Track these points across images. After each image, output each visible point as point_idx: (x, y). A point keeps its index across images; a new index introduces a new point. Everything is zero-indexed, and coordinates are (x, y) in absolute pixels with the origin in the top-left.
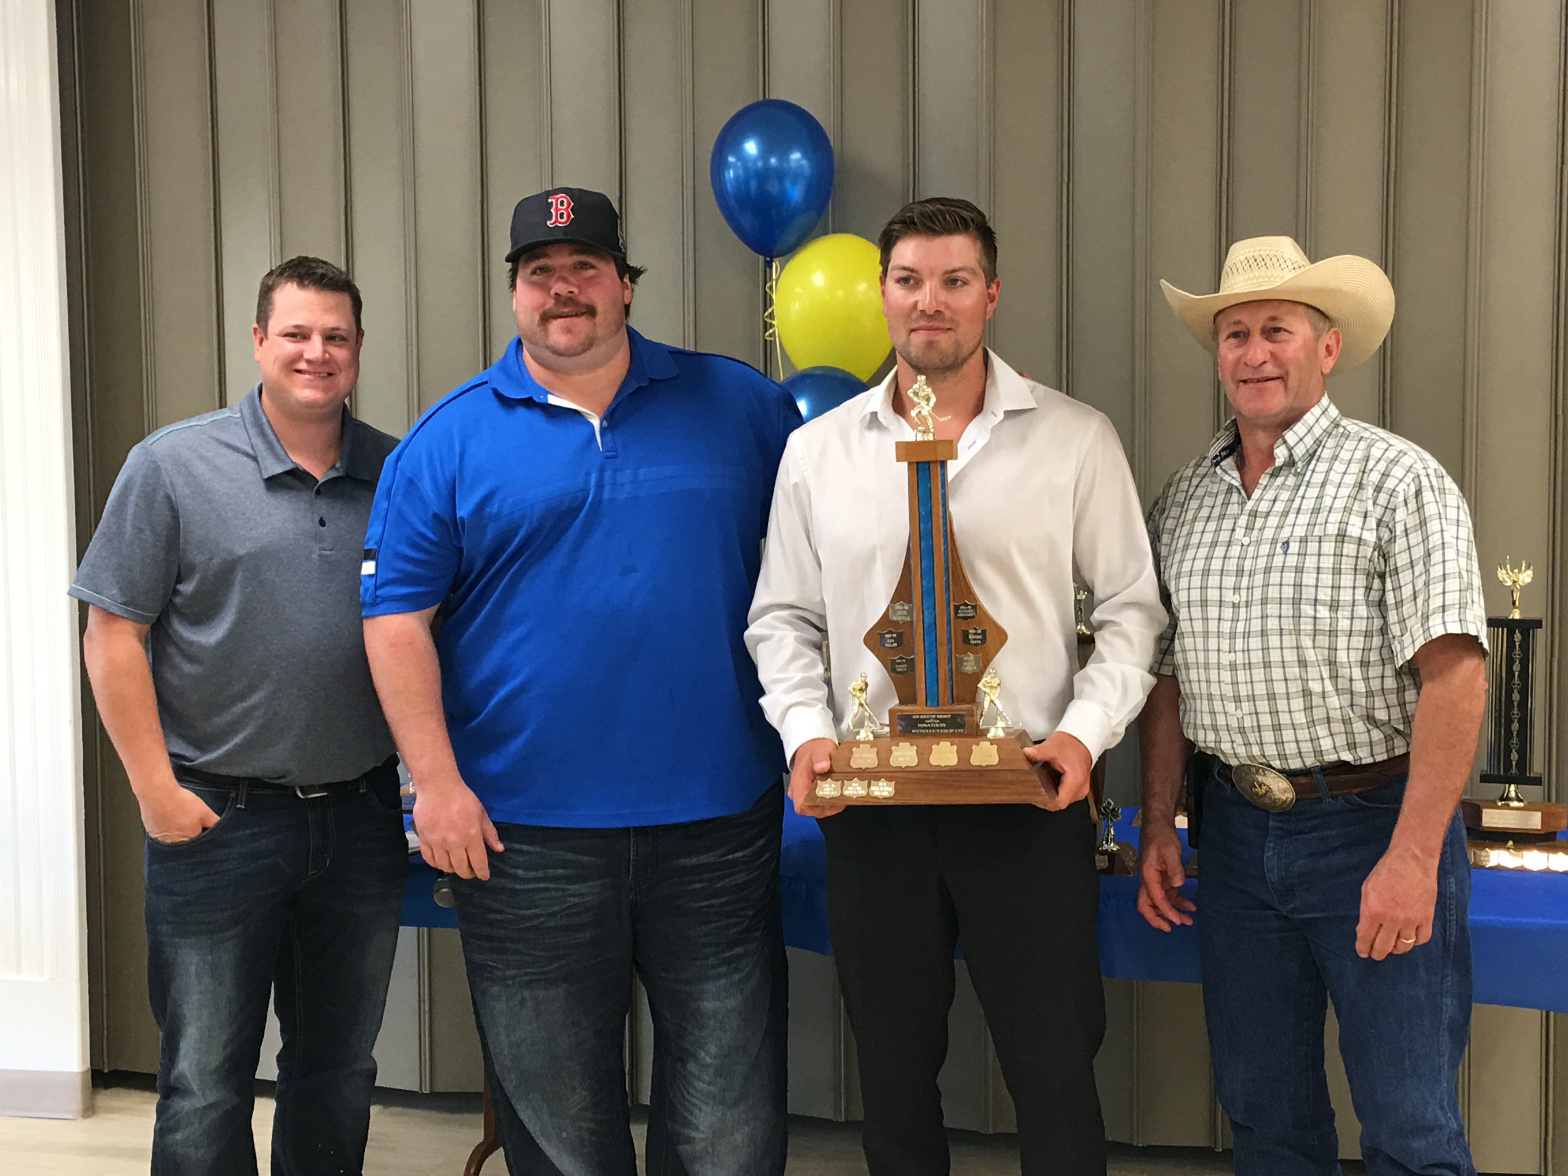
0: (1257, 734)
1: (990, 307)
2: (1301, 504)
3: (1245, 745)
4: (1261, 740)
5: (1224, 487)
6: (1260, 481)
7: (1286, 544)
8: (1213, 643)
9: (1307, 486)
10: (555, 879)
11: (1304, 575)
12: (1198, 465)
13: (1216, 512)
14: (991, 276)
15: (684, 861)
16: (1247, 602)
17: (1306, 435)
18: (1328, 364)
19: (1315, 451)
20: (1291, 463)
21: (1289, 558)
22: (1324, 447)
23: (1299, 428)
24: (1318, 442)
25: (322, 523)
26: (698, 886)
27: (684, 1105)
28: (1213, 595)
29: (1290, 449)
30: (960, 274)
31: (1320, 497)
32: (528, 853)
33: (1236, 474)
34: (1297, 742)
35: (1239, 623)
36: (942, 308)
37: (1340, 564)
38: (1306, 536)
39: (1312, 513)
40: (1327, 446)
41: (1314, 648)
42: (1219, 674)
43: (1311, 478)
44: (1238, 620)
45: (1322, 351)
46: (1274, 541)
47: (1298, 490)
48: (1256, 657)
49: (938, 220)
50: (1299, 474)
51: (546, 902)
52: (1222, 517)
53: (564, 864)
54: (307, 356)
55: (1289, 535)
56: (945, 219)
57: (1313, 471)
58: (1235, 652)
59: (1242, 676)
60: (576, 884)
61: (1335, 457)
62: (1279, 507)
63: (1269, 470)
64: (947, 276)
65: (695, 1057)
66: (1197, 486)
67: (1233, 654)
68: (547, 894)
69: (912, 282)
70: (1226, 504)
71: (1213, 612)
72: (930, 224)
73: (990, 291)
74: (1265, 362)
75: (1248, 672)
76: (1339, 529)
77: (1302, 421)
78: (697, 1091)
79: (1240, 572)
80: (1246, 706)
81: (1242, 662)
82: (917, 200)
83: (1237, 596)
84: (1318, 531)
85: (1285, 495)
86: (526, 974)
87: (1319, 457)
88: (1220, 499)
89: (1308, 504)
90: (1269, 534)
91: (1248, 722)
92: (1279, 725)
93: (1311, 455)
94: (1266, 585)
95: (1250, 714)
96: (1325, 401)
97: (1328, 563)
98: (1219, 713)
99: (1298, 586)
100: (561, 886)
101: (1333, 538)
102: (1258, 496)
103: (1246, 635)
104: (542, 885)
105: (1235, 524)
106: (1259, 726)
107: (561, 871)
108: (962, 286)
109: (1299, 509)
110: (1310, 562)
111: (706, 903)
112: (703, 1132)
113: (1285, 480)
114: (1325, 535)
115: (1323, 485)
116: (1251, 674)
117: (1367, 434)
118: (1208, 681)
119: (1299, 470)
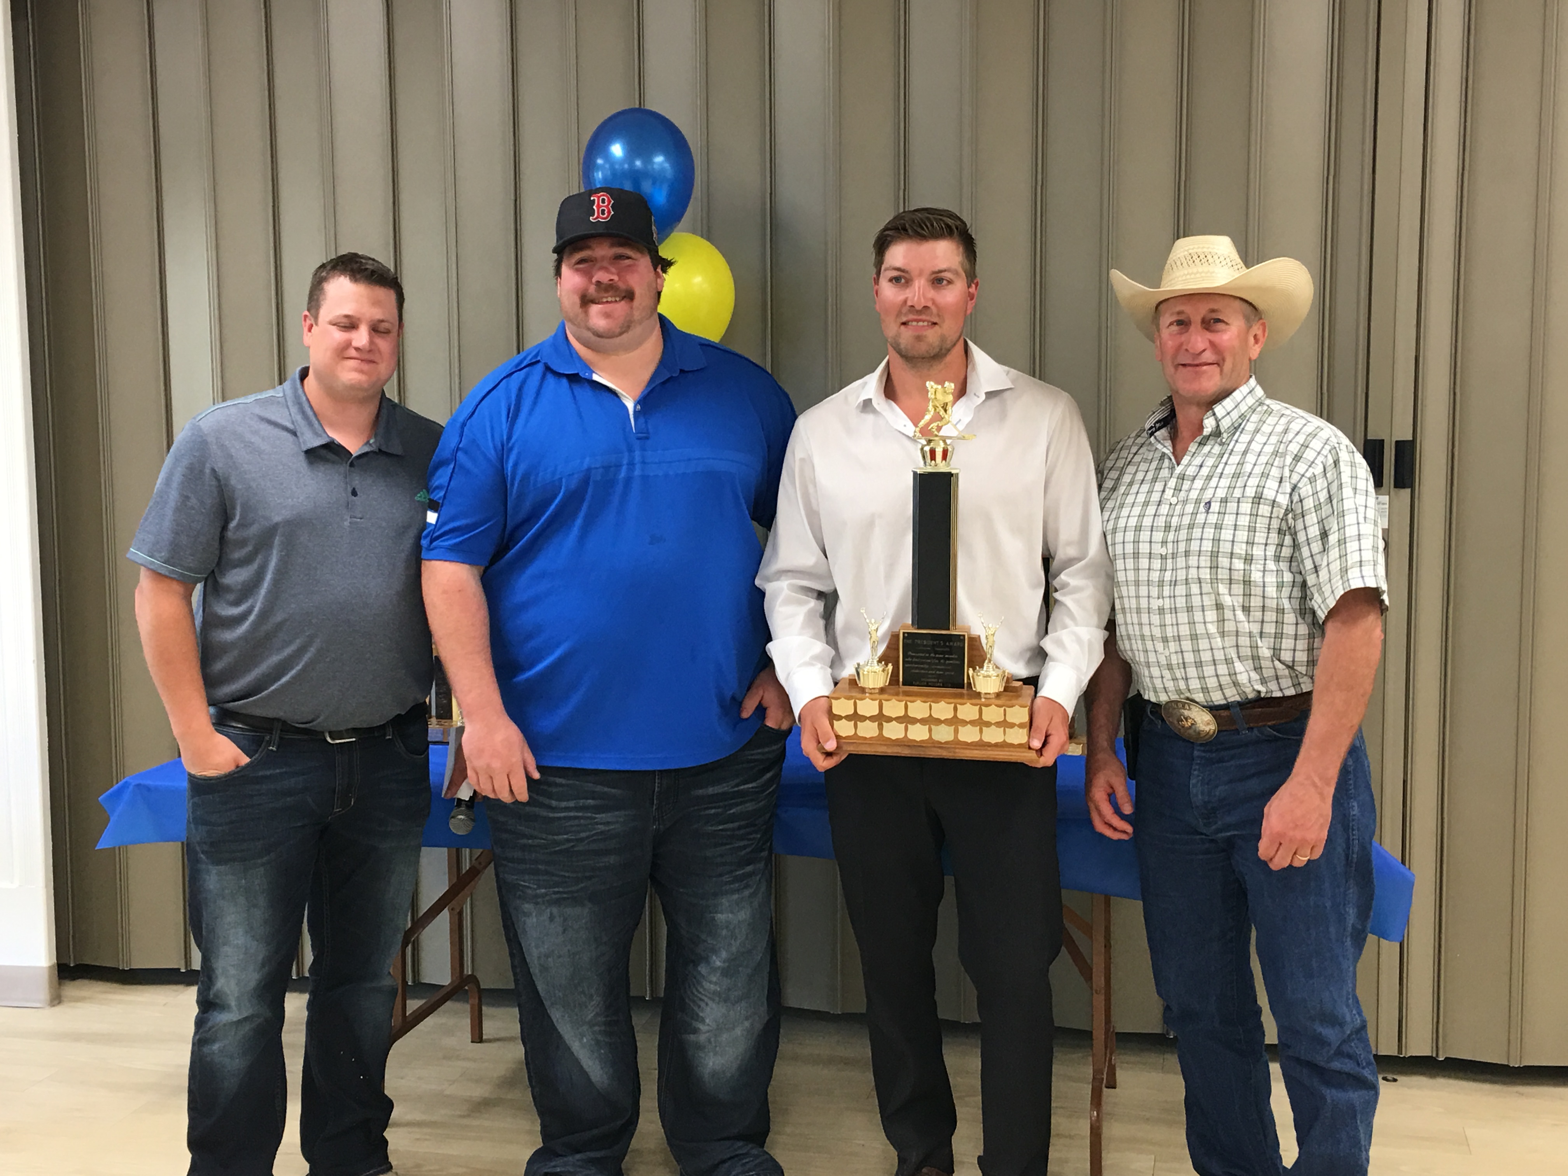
0: (1182, 670)
1: (971, 304)
2: (1223, 469)
3: (1173, 680)
4: (1186, 676)
5: (1158, 455)
6: (1189, 449)
7: (1208, 504)
8: (1143, 591)
9: (1230, 454)
10: (585, 809)
11: (1223, 531)
12: (1138, 436)
13: (1150, 475)
14: (971, 277)
15: (701, 792)
16: (1173, 554)
17: (1233, 409)
18: (1255, 351)
19: (1240, 425)
20: (1217, 433)
21: (1210, 516)
22: (1248, 420)
23: (1228, 403)
24: (1242, 416)
27: (694, 1002)
28: (1144, 548)
29: (1217, 421)
30: (943, 275)
31: (1241, 464)
32: (562, 785)
33: (1168, 443)
34: (1217, 676)
35: (1167, 572)
36: (929, 304)
37: (1256, 523)
38: (1226, 498)
39: (1233, 477)
40: (1250, 420)
41: (1230, 595)
42: (1149, 617)
43: (1234, 447)
44: (1165, 570)
45: (1252, 340)
46: (1198, 501)
47: (1222, 457)
48: (1181, 602)
49: (927, 226)
50: (1224, 444)
51: (576, 829)
52: (1155, 480)
53: (593, 795)
54: (355, 344)
55: (1211, 496)
56: (932, 225)
57: (1237, 441)
58: (1163, 598)
59: (1169, 619)
61: (1257, 431)
62: (1205, 471)
63: (1199, 439)
64: (934, 276)
65: (707, 960)
66: (1135, 454)
67: (1161, 600)
68: (576, 822)
69: (903, 281)
70: (1159, 469)
71: (1144, 563)
72: (919, 230)
73: (970, 290)
74: (1204, 350)
75: (1174, 615)
76: (1256, 492)
77: (1231, 397)
78: (705, 989)
79: (1167, 528)
80: (1173, 646)
81: (1169, 607)
82: (907, 210)
83: (1164, 548)
84: (1237, 493)
85: (1210, 462)
86: (555, 893)
87: (1243, 429)
88: (1154, 465)
89: (1230, 470)
90: (1194, 495)
91: (1175, 660)
92: (1201, 662)
93: (1236, 428)
94: (1189, 540)
95: (1176, 652)
96: (1253, 382)
97: (1244, 521)
98: (1151, 651)
99: (1216, 541)
100: (590, 815)
101: (1250, 500)
102: (1187, 461)
103: (1173, 583)
104: (572, 814)
105: (1165, 485)
106: (1184, 663)
107: (591, 802)
108: (947, 285)
109: (1222, 473)
110: (1229, 520)
111: (721, 827)
112: (708, 1025)
113: (1212, 448)
114: (1243, 497)
115: (1245, 453)
116: (1176, 617)
117: (1288, 412)
118: (1140, 624)
119: (1224, 440)
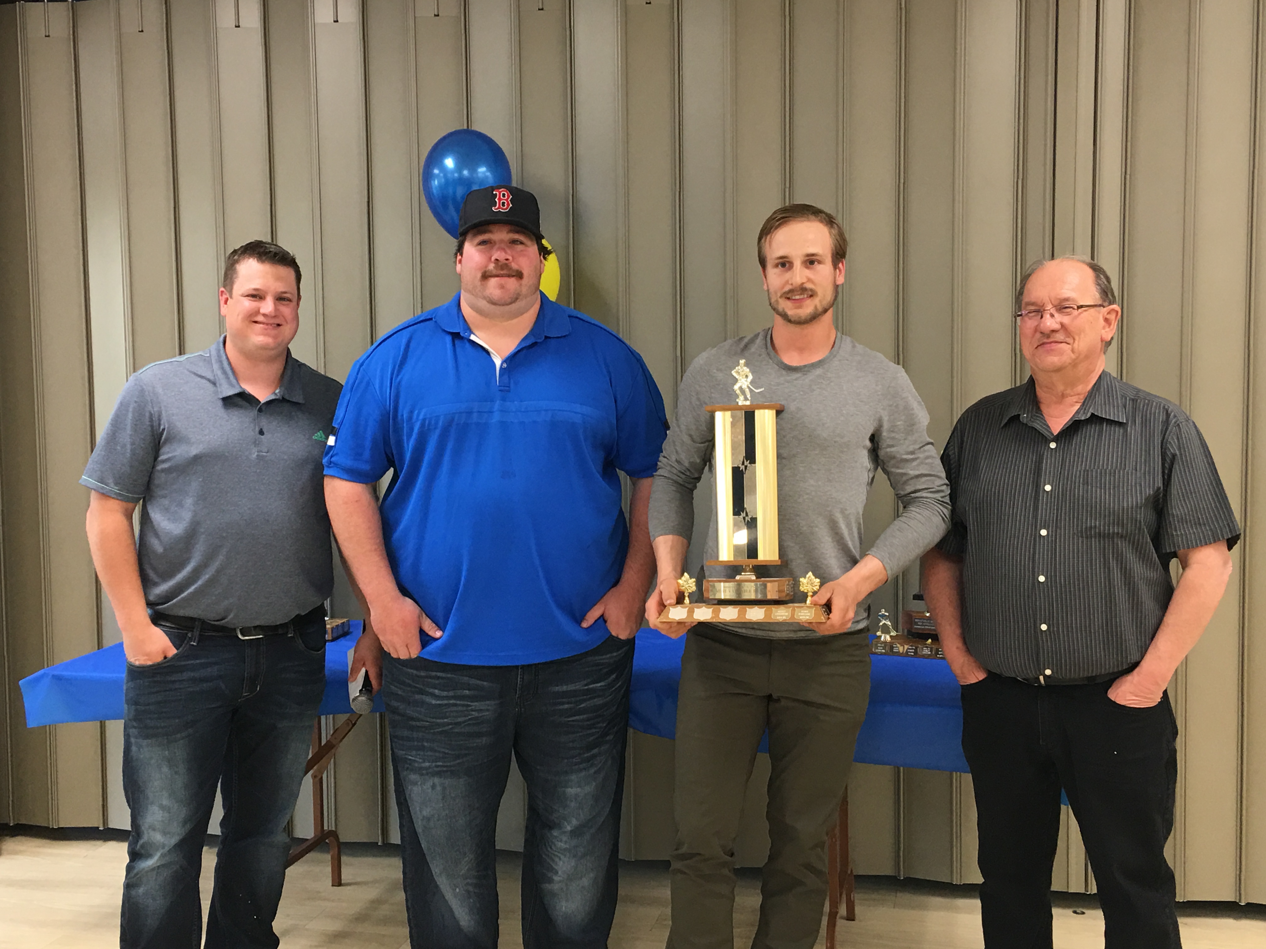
10: (462, 698)
15: (557, 689)
25: (261, 432)
26: (566, 706)
27: (549, 857)
32: (442, 678)
51: (455, 714)
53: (469, 687)
60: (477, 701)
65: (559, 825)
78: (557, 847)
86: (437, 766)
100: (466, 703)
104: (452, 702)
107: (467, 692)
112: (561, 876)
